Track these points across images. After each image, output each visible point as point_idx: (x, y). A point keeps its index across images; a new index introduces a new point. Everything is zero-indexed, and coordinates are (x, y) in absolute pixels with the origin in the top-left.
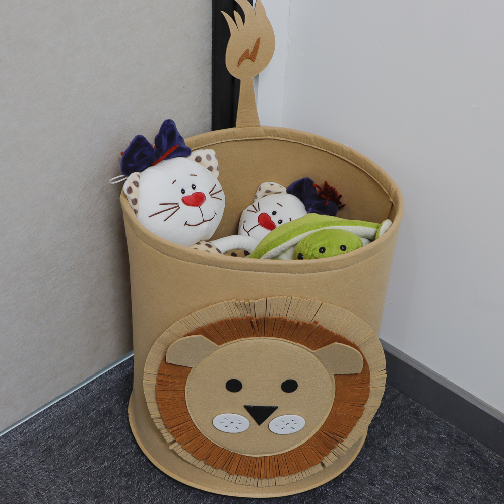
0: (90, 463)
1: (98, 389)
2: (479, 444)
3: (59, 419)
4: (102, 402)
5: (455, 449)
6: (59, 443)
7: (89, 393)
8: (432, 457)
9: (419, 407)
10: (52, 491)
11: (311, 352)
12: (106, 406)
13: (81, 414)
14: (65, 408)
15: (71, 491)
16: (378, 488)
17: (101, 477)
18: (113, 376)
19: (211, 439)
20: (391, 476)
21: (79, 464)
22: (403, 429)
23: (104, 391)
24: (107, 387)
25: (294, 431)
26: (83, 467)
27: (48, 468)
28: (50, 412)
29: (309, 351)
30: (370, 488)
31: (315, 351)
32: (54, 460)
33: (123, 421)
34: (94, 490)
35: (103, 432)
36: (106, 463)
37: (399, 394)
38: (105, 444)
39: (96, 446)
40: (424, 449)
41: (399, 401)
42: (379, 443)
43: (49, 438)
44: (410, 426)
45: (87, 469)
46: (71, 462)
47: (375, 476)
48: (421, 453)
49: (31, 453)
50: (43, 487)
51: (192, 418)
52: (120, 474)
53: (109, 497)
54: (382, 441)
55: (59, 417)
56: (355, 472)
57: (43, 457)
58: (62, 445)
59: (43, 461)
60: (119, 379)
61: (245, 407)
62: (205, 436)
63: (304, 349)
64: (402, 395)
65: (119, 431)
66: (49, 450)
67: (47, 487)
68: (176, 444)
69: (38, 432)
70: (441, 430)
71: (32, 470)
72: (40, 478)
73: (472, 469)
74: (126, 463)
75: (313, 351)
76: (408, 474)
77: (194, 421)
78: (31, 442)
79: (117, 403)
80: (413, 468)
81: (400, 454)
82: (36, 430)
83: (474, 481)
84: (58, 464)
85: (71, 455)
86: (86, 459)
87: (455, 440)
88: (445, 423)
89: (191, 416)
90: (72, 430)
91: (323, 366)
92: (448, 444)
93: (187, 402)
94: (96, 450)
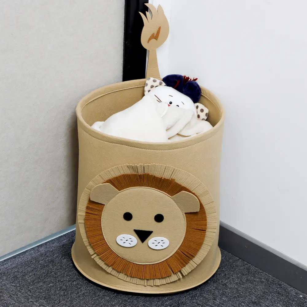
0: (41, 284)
1: (45, 251)
2: (285, 284)
3: (21, 264)
4: (47, 256)
5: (270, 286)
6: (22, 274)
7: (39, 252)
8: (254, 289)
9: (250, 266)
10: (19, 296)
11: (171, 198)
12: (50, 258)
13: (34, 262)
14: (24, 258)
15: (30, 295)
16: (218, 301)
17: (48, 290)
18: (54, 245)
19: (115, 251)
20: (227, 297)
21: (34, 284)
22: (239, 276)
23: (48, 252)
24: (50, 249)
25: (163, 248)
26: (37, 286)
27: (15, 285)
28: (15, 260)
29: (169, 197)
30: (213, 301)
31: (173, 197)
32: (19, 282)
33: (61, 266)
34: (44, 296)
35: (49, 270)
36: (51, 284)
37: (238, 260)
38: (50, 276)
39: (44, 276)
40: (250, 285)
41: (238, 263)
42: (222, 282)
43: (15, 272)
44: (243, 275)
45: (40, 286)
46: (29, 283)
47: (217, 296)
48: (248, 287)
49: (5, 278)
50: (13, 293)
51: (105, 238)
52: (59, 290)
53: (53, 299)
54: (224, 281)
55: (21, 262)
56: (205, 294)
57: (12, 280)
58: (24, 275)
59: (12, 282)
60: (58, 246)
61: (135, 231)
62: (112, 250)
63: (166, 195)
64: (241, 260)
65: (58, 270)
66: (16, 277)
67: (15, 293)
68: (95, 255)
69: (8, 269)
70: (263, 277)
71: (6, 286)
72: (11, 289)
73: (278, 295)
74: (63, 285)
75: (171, 197)
76: (238, 296)
77: (106, 240)
78: (4, 273)
79: (57, 257)
80: (241, 293)
81: (235, 287)
82: (6, 268)
83: (278, 301)
84: (21, 284)
85: (29, 280)
86: (39, 282)
87: (271, 282)
88: (265, 274)
89: (104, 236)
90: (29, 269)
91: (178, 207)
92: (265, 284)
93: (102, 228)
94: (44, 278)
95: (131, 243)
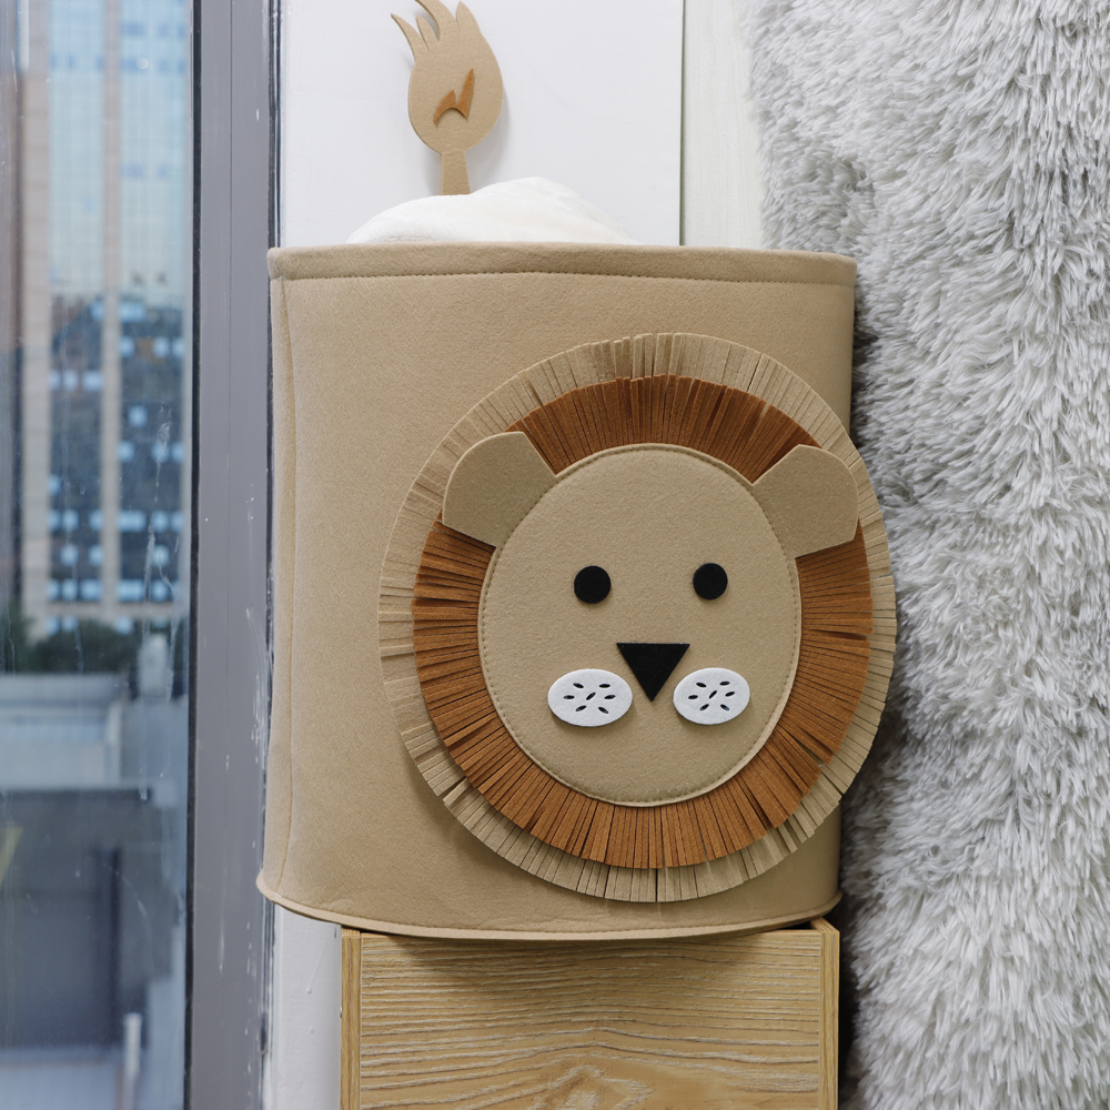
95: (606, 704)
